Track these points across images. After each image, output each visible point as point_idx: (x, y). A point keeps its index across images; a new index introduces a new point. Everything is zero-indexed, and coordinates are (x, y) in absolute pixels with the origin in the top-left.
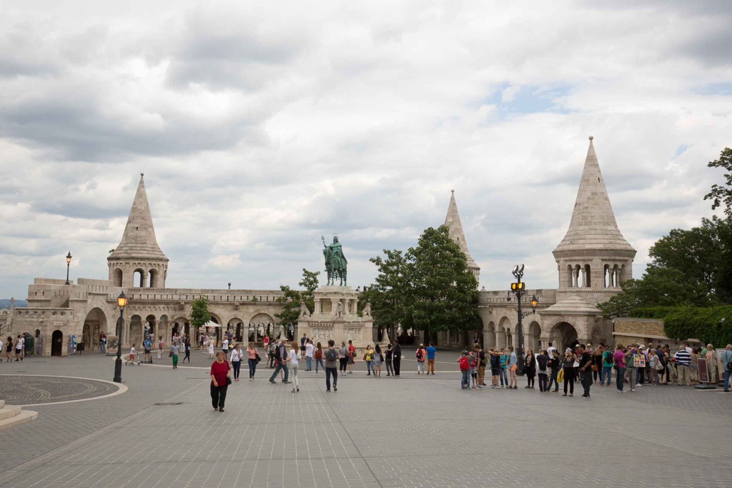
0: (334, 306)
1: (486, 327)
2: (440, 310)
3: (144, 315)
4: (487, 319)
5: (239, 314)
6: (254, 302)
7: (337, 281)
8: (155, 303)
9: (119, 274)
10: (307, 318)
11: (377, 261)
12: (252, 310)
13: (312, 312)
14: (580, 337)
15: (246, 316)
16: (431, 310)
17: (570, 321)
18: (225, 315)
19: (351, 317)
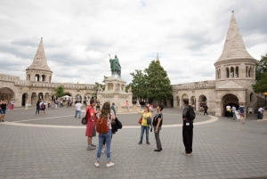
0: (114, 87)
1: (175, 98)
2: (158, 92)
3: (37, 92)
4: (175, 95)
5: (79, 93)
6: (86, 89)
7: (116, 76)
8: (42, 87)
9: (29, 76)
10: (101, 92)
11: (133, 74)
12: (85, 92)
13: (104, 89)
14: (240, 101)
15: (82, 94)
16: (154, 92)
17: (234, 93)
18: (74, 93)
19: (122, 92)
